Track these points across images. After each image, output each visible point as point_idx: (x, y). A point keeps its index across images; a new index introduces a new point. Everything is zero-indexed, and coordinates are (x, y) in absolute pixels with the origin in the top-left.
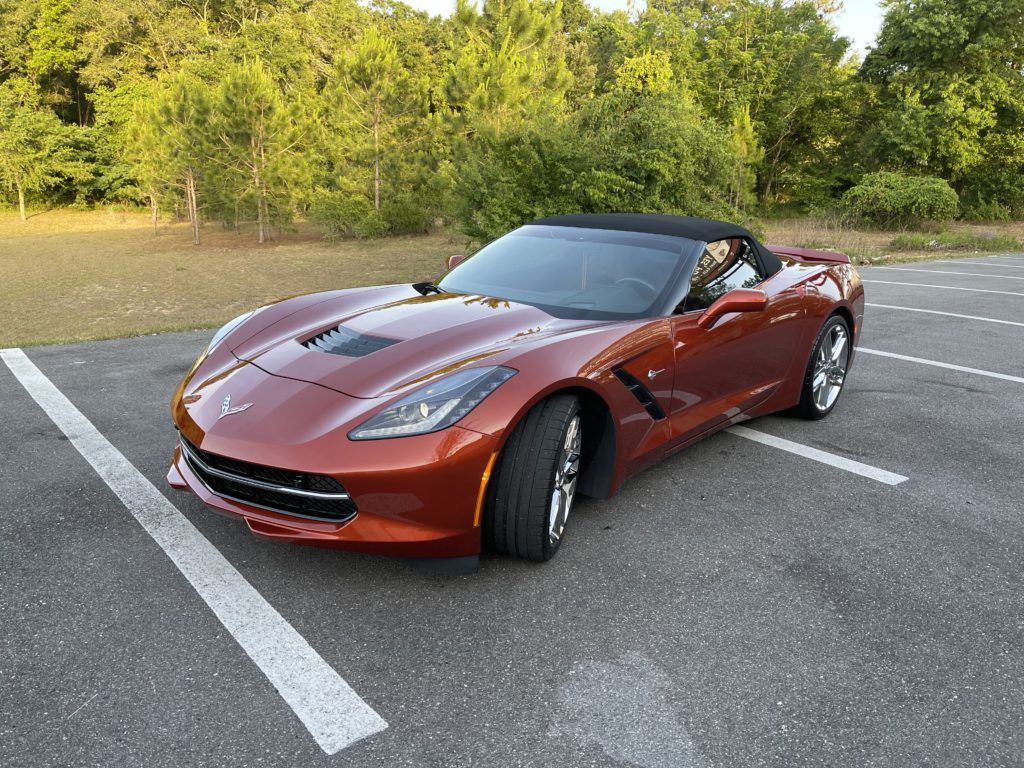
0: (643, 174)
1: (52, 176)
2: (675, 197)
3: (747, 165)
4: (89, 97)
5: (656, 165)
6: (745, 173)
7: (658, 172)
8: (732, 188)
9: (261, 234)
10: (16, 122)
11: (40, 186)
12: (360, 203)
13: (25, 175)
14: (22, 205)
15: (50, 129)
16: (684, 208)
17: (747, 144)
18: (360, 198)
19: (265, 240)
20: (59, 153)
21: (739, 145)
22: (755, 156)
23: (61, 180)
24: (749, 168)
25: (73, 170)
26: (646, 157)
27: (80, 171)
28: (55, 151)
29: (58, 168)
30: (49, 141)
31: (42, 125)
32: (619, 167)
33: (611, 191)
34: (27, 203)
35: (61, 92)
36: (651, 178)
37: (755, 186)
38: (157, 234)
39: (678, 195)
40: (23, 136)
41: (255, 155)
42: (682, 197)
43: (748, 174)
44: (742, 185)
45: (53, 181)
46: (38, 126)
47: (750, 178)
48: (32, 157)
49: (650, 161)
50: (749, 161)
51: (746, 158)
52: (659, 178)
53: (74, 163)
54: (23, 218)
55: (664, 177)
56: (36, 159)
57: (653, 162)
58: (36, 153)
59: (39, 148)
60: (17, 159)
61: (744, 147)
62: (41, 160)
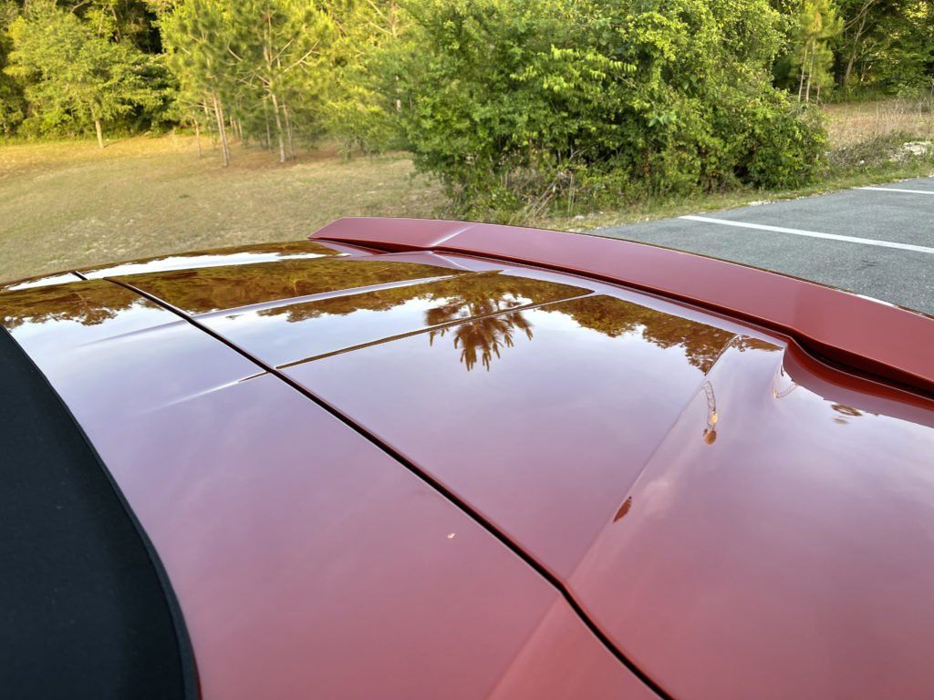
0: (632, 50)
1: (123, 103)
2: (691, 83)
3: (821, 40)
4: (154, 24)
5: (650, 36)
6: (819, 50)
7: (653, 45)
8: (803, 69)
9: (282, 153)
10: (83, 53)
11: (112, 115)
12: (377, 114)
13: (97, 105)
14: (99, 134)
15: (116, 59)
16: (702, 97)
17: (822, 14)
18: (376, 108)
19: (287, 159)
20: (126, 82)
21: (812, 16)
22: (832, 29)
23: (130, 107)
24: (824, 44)
25: (143, 96)
26: (636, 26)
27: (149, 98)
28: (124, 79)
29: (127, 96)
30: (116, 70)
31: (107, 54)
32: (604, 43)
33: (586, 77)
34: (103, 132)
35: (136, 22)
36: (645, 56)
37: (831, 65)
38: (202, 157)
39: (693, 79)
40: (87, 66)
41: (269, 68)
42: (700, 80)
43: (823, 52)
44: (816, 64)
45: (122, 108)
46: (103, 56)
47: (825, 55)
48: (100, 86)
49: (640, 31)
50: (824, 35)
51: (821, 32)
52: (656, 55)
53: (142, 91)
54: (101, 145)
55: (662, 52)
56: (105, 88)
57: (645, 32)
58: (106, 81)
59: (107, 77)
60: (88, 90)
61: (819, 19)
62: (108, 88)
